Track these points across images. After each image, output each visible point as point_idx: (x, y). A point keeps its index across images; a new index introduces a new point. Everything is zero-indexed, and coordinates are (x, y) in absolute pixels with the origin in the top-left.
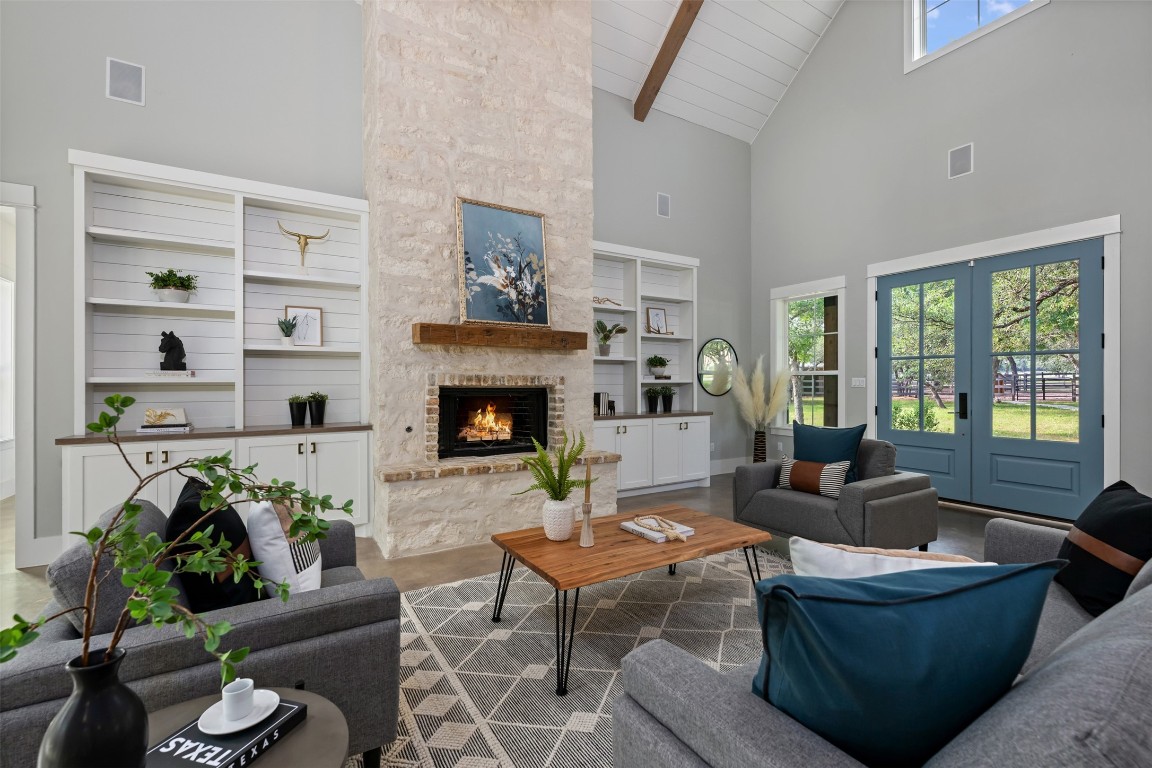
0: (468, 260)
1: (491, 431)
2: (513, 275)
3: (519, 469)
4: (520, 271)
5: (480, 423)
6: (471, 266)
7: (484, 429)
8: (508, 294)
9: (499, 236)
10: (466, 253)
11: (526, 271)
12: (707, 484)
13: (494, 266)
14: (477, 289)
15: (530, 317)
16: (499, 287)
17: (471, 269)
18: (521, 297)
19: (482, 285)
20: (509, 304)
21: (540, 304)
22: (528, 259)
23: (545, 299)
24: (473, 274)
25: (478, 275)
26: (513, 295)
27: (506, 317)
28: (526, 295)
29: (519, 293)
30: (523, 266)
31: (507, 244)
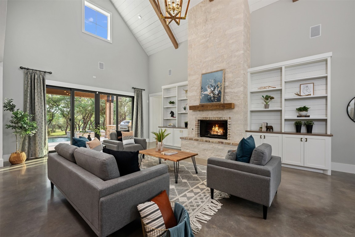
0: (202, 89)
1: (217, 132)
2: (213, 90)
3: (205, 142)
4: (215, 88)
5: (214, 130)
6: (203, 90)
7: (215, 131)
8: (211, 95)
9: (210, 80)
10: (202, 87)
11: (216, 88)
12: (329, 173)
13: (208, 88)
14: (203, 95)
15: (216, 101)
16: (209, 94)
17: (202, 91)
18: (214, 95)
19: (205, 94)
20: (211, 98)
21: (219, 96)
22: (217, 84)
23: (221, 95)
24: (203, 92)
25: (204, 92)
26: (212, 95)
27: (209, 102)
28: (216, 94)
29: (214, 94)
30: (216, 86)
31: (212, 81)
